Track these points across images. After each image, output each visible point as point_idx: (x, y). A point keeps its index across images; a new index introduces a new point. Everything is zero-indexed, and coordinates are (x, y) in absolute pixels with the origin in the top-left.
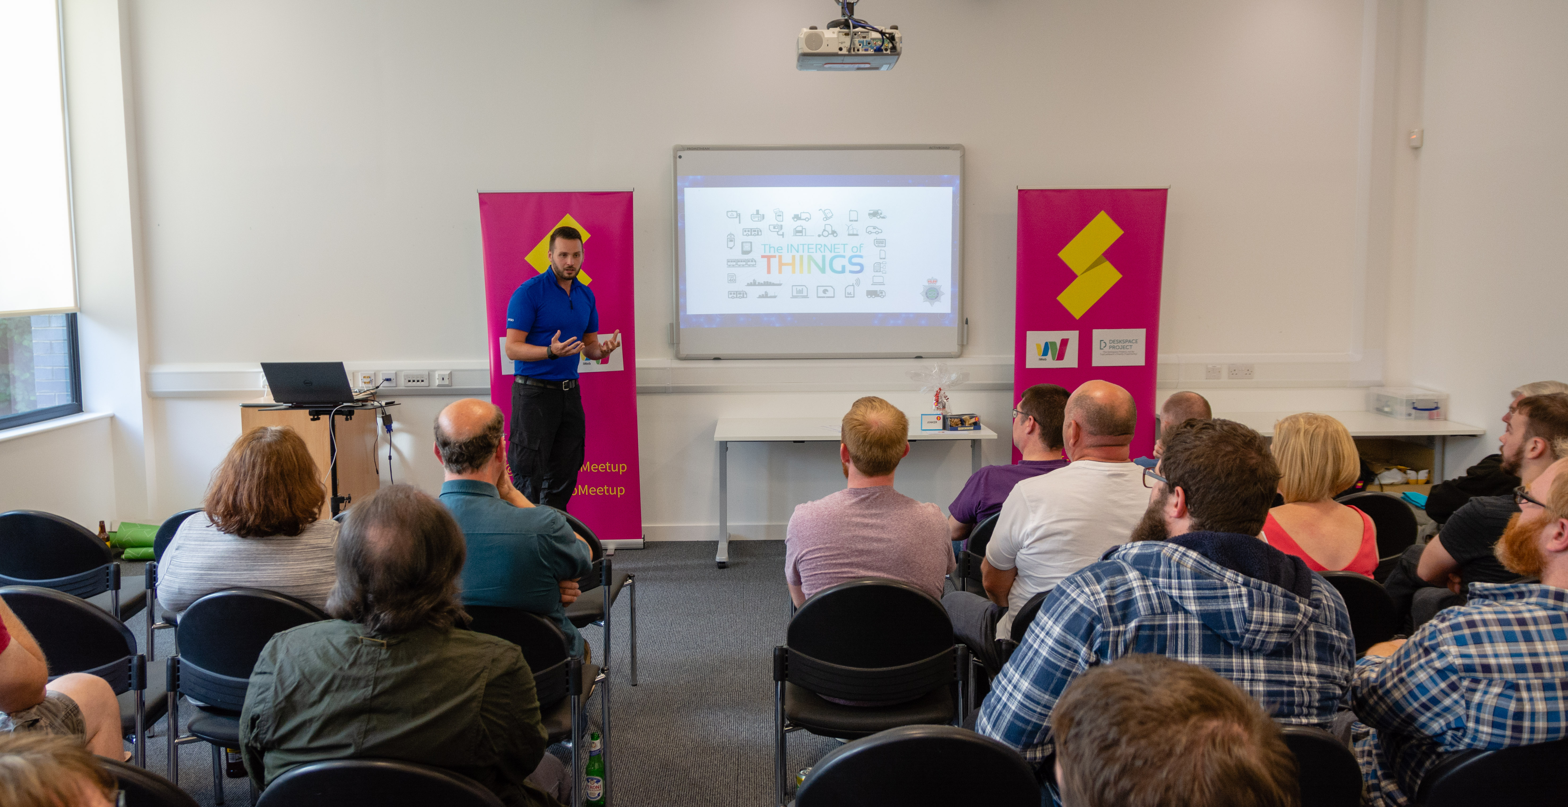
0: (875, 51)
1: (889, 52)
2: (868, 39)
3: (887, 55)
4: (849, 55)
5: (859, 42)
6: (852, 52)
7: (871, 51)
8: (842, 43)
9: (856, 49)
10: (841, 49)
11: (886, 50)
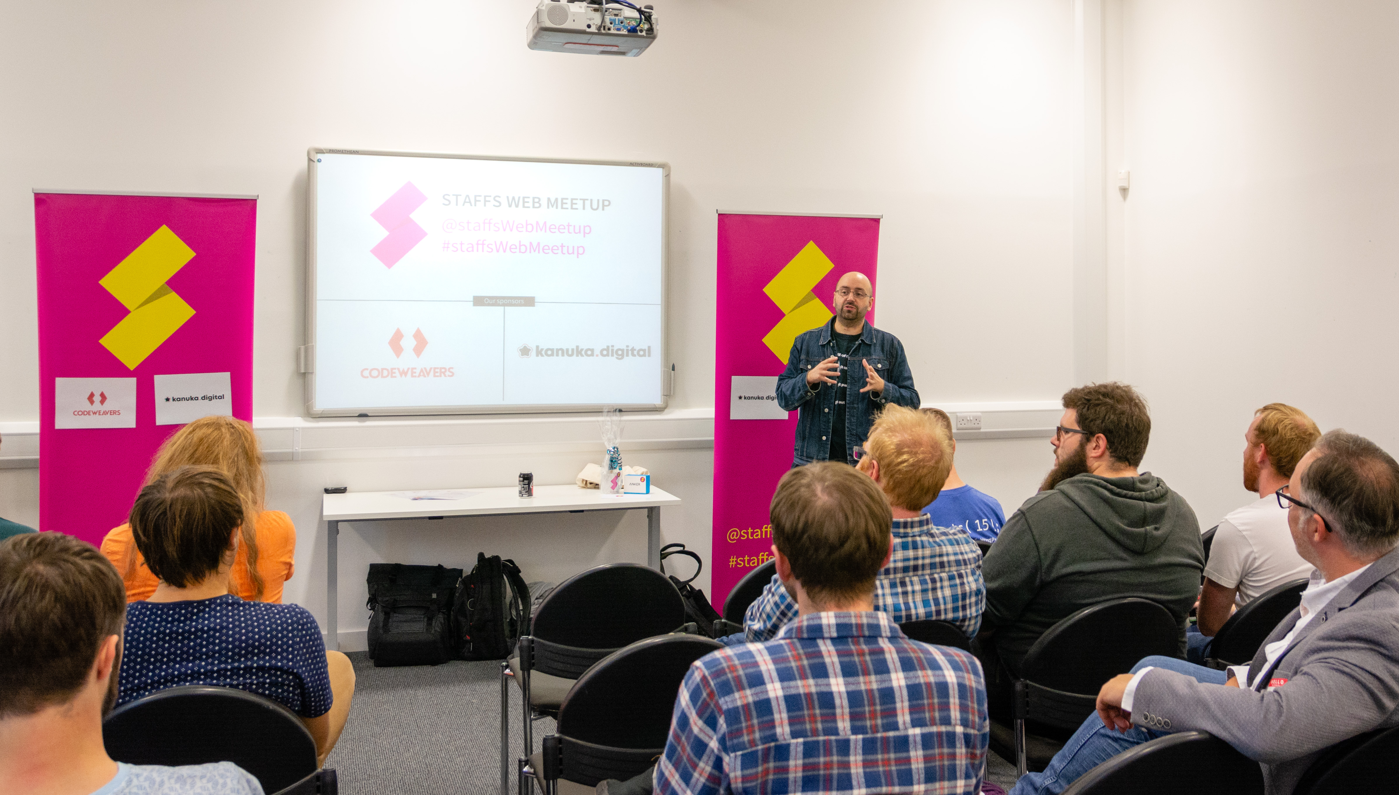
0: (629, 31)
1: (644, 33)
2: (621, 18)
3: (643, 37)
4: (599, 34)
5: (610, 19)
6: (603, 31)
7: (625, 32)
8: (590, 19)
9: (606, 28)
10: (589, 26)
11: (641, 31)
